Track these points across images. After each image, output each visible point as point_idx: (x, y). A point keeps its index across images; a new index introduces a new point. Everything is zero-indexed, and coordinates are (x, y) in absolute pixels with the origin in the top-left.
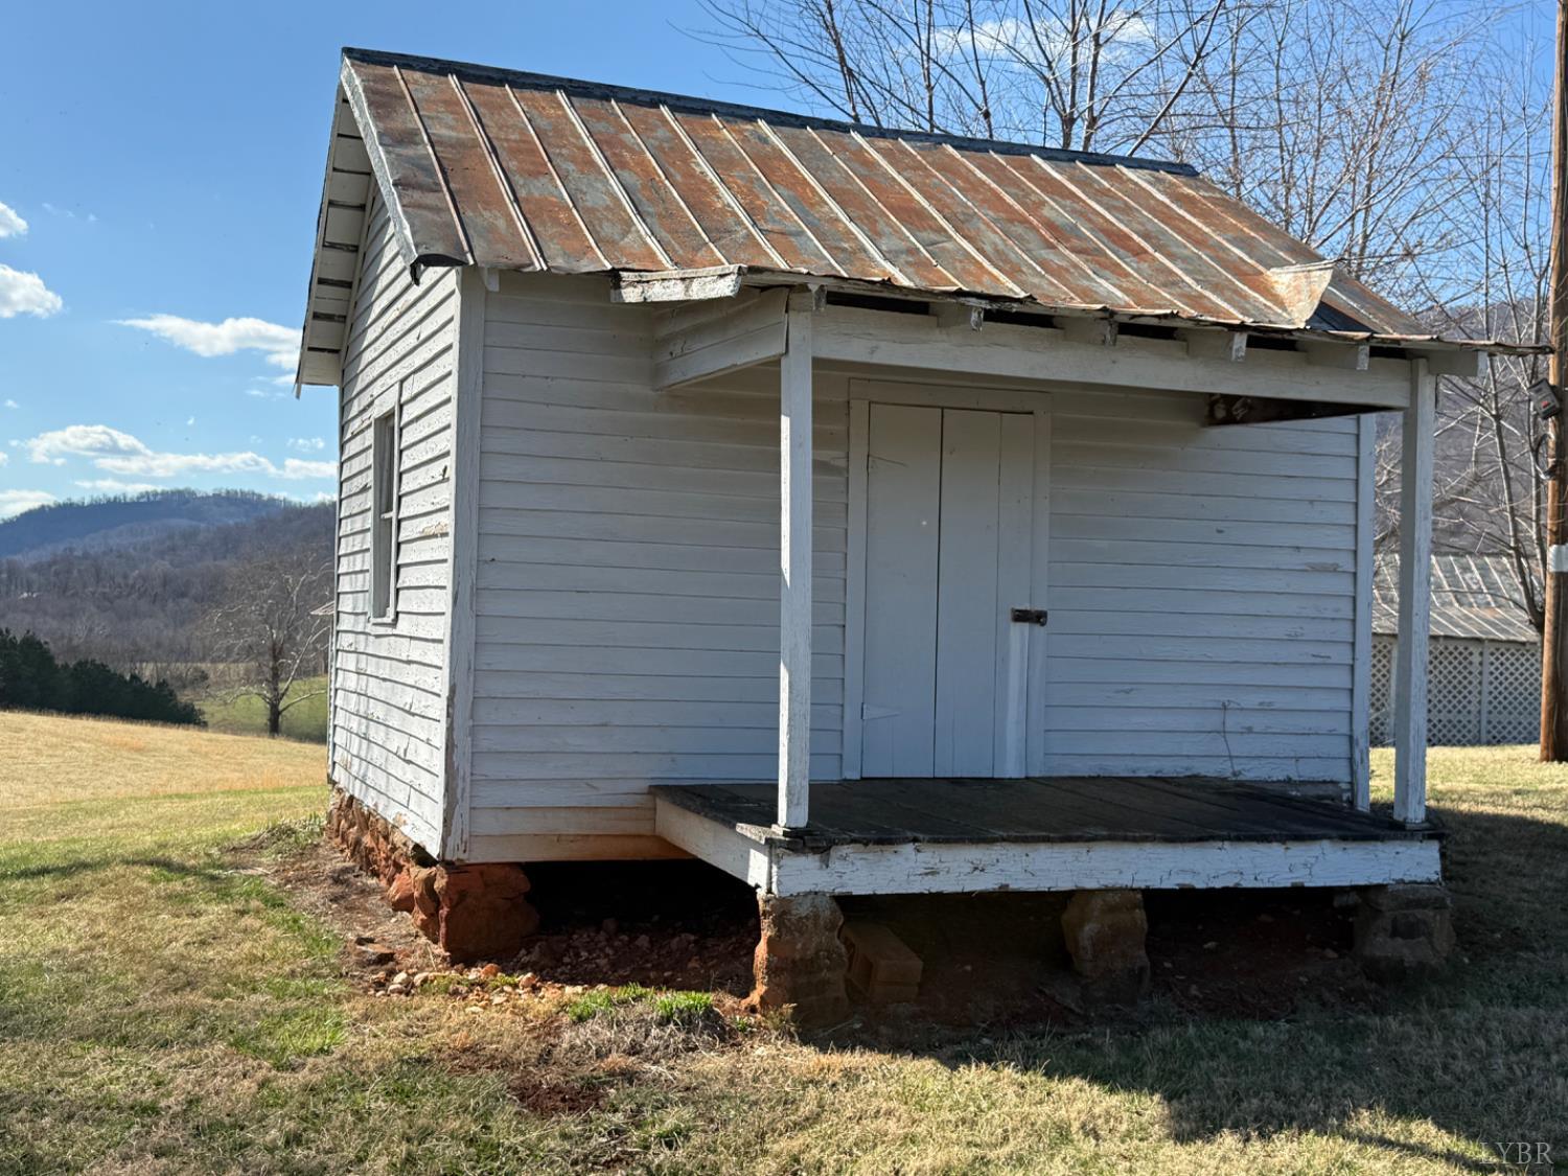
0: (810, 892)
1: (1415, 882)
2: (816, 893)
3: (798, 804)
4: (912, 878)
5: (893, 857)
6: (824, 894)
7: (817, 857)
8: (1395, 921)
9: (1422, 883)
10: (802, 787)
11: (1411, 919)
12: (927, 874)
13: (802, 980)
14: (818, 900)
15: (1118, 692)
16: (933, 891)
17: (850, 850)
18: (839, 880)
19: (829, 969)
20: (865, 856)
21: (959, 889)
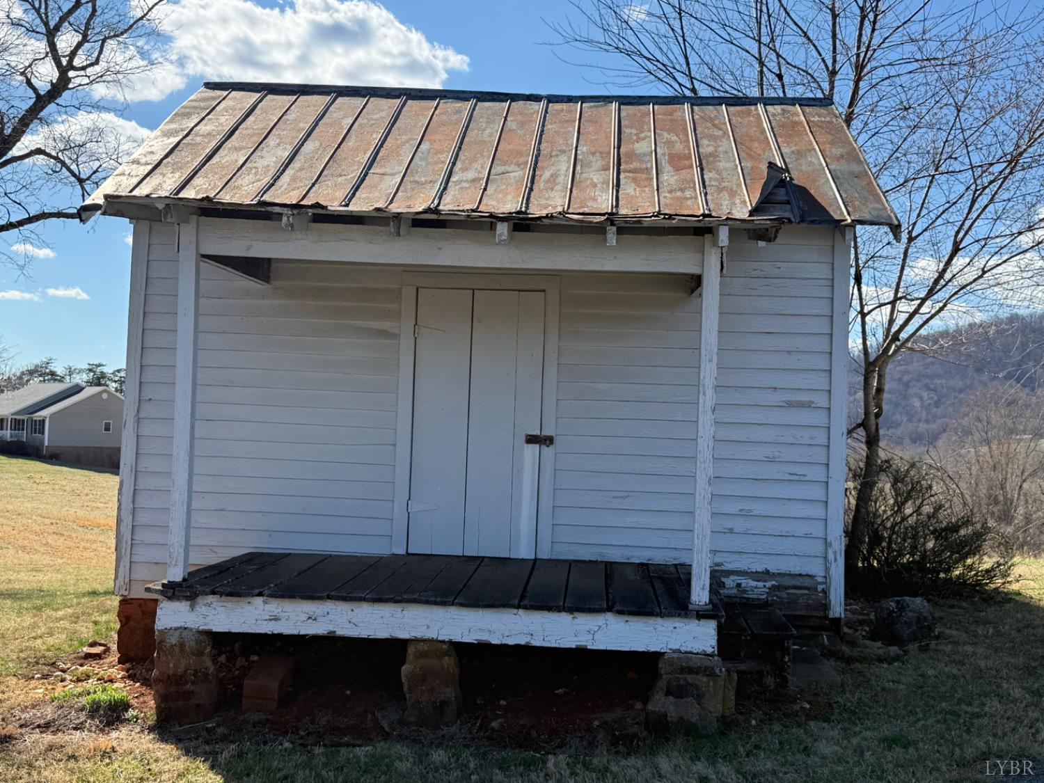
0: (181, 628)
1: (691, 653)
2: (186, 628)
3: (176, 565)
4: (259, 622)
5: (247, 607)
6: (191, 629)
7: (188, 603)
8: (669, 682)
9: (697, 654)
10: (179, 553)
11: (682, 682)
12: (270, 620)
13: (173, 689)
14: (184, 634)
15: (614, 498)
16: (275, 632)
17: (213, 600)
18: (203, 620)
19: (193, 683)
20: (225, 604)
21: (295, 632)
